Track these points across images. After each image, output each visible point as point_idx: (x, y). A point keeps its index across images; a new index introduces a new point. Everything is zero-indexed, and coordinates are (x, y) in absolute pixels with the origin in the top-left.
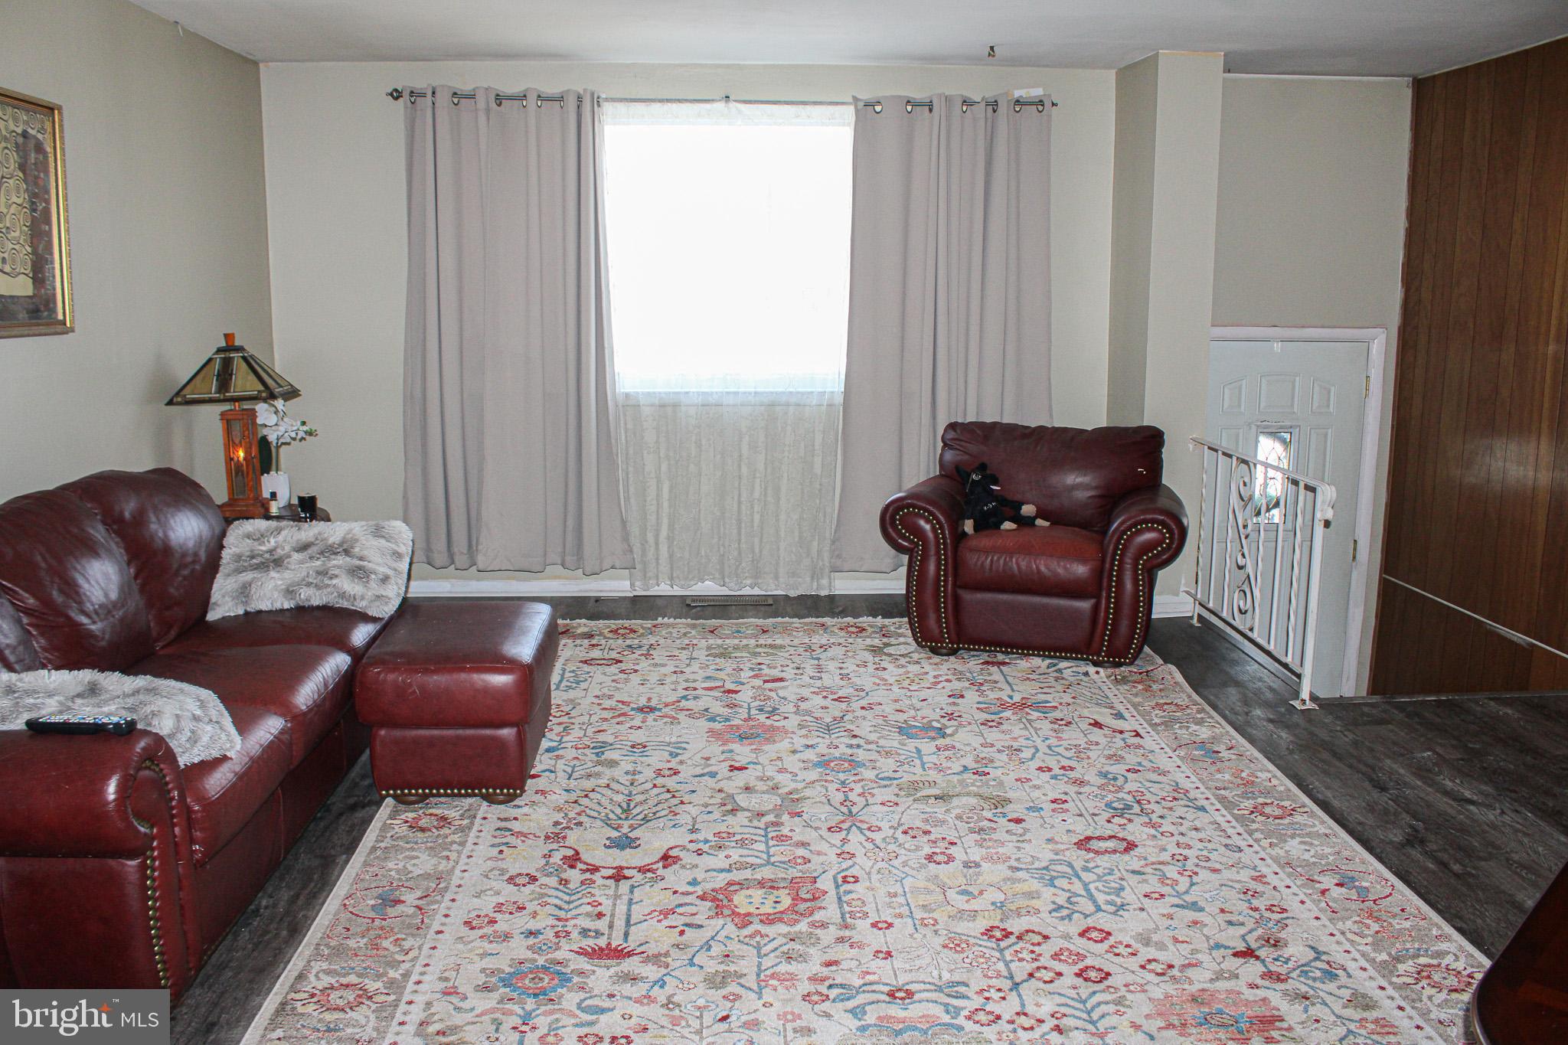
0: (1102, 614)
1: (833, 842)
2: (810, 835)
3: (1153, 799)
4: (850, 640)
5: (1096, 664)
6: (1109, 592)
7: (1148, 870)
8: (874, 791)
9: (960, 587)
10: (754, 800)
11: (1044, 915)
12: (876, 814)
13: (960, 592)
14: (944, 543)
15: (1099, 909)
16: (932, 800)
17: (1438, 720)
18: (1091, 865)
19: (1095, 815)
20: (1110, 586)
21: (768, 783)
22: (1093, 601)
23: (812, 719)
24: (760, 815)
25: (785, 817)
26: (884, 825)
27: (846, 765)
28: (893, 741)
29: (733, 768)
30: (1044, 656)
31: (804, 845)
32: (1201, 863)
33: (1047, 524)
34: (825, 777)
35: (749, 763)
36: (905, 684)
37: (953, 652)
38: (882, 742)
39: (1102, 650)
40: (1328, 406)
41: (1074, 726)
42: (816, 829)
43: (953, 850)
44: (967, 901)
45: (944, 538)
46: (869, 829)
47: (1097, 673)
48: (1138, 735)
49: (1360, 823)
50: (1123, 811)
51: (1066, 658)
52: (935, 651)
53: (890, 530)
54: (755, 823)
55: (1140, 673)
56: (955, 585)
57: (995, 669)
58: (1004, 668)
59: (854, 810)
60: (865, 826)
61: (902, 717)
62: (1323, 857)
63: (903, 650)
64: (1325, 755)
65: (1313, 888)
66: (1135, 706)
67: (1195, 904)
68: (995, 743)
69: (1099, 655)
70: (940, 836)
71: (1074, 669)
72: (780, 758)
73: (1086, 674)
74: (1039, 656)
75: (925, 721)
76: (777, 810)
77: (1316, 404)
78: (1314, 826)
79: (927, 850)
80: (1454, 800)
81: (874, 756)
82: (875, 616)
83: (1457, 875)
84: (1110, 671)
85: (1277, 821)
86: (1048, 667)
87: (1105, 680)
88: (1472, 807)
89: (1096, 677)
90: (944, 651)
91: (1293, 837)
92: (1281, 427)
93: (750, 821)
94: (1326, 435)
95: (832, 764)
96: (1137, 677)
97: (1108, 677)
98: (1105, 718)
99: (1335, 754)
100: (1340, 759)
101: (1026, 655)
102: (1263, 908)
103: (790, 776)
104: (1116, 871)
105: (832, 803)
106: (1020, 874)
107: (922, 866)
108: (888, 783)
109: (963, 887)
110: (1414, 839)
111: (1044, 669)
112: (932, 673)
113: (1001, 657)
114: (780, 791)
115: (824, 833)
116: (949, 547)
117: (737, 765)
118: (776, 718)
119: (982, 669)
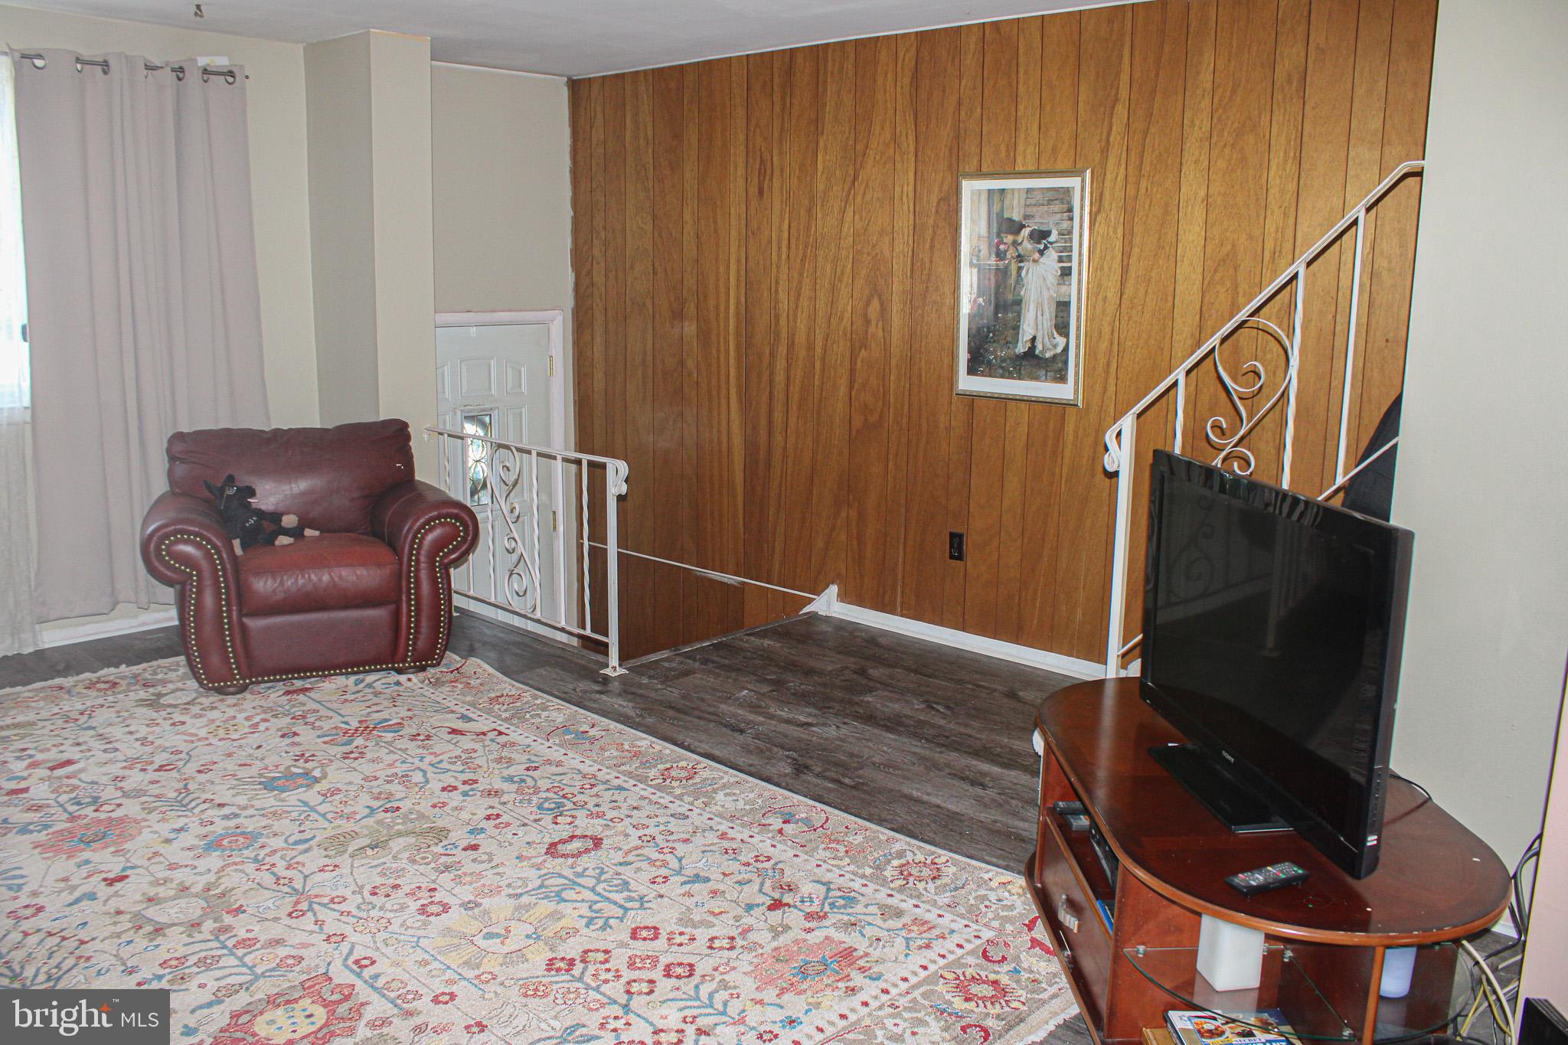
0: (404, 619)
1: (308, 928)
2: (275, 931)
3: (576, 791)
4: (111, 699)
5: (400, 671)
6: (409, 594)
7: (630, 858)
8: (300, 858)
9: (246, 615)
10: (172, 911)
11: (584, 931)
12: (323, 884)
13: (246, 621)
14: (224, 569)
15: (626, 910)
16: (370, 852)
17: (727, 662)
18: (579, 869)
19: (539, 820)
20: (409, 589)
21: (169, 885)
22: (392, 607)
23: (152, 799)
24: (196, 925)
25: (228, 919)
26: (348, 893)
27: (242, 840)
28: (268, 800)
29: (110, 882)
30: (347, 673)
31: (278, 942)
32: (669, 838)
33: (317, 533)
34: (231, 860)
35: (124, 869)
36: (221, 733)
37: (243, 689)
38: (257, 803)
39: (407, 656)
40: (520, 387)
41: (435, 738)
42: (276, 919)
43: (438, 896)
44: (503, 943)
45: (222, 563)
46: (332, 901)
47: (409, 680)
48: (500, 733)
49: (751, 765)
50: (557, 812)
51: (370, 671)
52: (220, 691)
53: (157, 564)
54: (198, 937)
55: (452, 672)
56: (241, 615)
57: (301, 697)
58: (312, 694)
59: (298, 886)
60: (326, 900)
61: (254, 771)
62: (752, 802)
63: (183, 698)
64: (671, 713)
65: (770, 831)
66: (473, 705)
67: (697, 876)
68: (378, 774)
69: (404, 661)
70: (414, 886)
71: (383, 681)
72: (156, 854)
73: (398, 683)
74: (342, 674)
75: (281, 769)
76: (208, 912)
77: (510, 386)
78: (721, 778)
79: (414, 906)
80: (798, 725)
81: (264, 822)
82: (117, 666)
83: (852, 787)
84: (421, 675)
85: (690, 782)
86: (356, 685)
87: (421, 685)
88: (814, 729)
89: (409, 684)
90: (231, 690)
91: (715, 791)
92: (483, 410)
93: (189, 936)
94: (521, 414)
95: (225, 842)
96: (450, 677)
97: (423, 682)
98: (459, 725)
99: (679, 710)
100: (686, 714)
101: (326, 676)
102: (751, 861)
103: (188, 870)
104: (606, 869)
105: (264, 884)
106: (525, 899)
107: (425, 924)
108: (306, 846)
109: (485, 931)
110: (800, 769)
111: (352, 688)
112: (241, 716)
113: (299, 684)
114: (194, 890)
115: (287, 921)
116: (229, 571)
117: (111, 875)
118: (106, 808)
119: (290, 701)
